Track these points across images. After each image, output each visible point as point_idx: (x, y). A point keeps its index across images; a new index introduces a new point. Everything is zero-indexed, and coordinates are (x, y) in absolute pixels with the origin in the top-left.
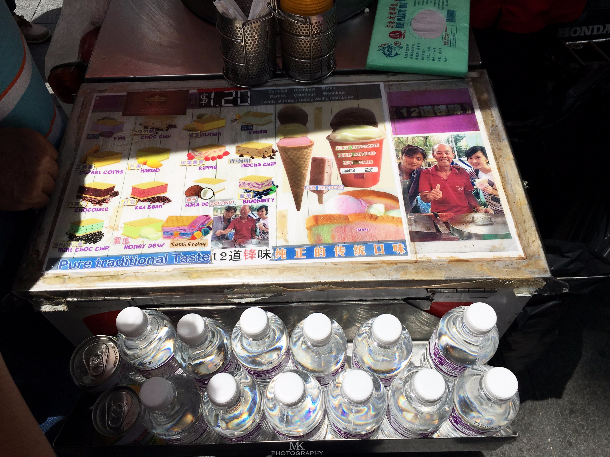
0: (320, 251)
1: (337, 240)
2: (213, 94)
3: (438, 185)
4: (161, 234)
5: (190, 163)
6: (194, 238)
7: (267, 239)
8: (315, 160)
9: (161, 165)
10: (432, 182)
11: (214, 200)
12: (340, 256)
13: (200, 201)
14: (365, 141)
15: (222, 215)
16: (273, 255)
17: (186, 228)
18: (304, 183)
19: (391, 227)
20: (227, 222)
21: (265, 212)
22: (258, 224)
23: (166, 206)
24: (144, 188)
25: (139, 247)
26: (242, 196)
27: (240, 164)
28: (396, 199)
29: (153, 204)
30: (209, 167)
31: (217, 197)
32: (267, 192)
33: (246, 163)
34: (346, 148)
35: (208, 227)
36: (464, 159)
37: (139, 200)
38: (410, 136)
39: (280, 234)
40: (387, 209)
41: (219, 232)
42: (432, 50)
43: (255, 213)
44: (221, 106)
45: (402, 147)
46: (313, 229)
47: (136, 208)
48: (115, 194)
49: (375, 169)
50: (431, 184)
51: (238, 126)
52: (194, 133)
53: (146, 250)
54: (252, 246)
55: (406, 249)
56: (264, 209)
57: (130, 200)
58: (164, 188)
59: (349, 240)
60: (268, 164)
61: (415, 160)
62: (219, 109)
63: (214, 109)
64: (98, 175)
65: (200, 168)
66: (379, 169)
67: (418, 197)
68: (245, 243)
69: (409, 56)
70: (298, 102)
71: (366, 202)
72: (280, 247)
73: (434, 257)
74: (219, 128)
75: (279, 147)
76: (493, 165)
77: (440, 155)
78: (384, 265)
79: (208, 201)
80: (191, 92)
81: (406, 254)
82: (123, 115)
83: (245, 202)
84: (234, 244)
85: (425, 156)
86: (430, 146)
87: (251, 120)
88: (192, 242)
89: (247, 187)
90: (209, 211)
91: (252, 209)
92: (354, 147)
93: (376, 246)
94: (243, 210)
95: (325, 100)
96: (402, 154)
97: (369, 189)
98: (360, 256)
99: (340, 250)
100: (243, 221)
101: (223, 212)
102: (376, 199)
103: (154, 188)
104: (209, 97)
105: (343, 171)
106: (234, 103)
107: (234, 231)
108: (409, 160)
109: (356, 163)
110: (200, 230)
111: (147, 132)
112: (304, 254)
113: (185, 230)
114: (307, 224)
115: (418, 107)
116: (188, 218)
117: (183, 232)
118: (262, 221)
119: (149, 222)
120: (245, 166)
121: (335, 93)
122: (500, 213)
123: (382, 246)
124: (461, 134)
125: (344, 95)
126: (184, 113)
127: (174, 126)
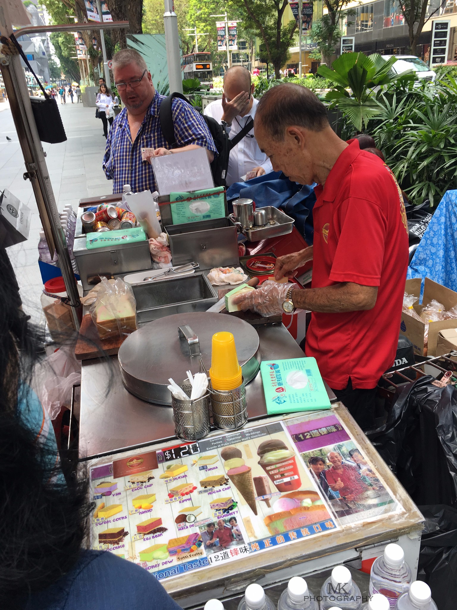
0: (280, 538)
1: (288, 529)
2: (173, 451)
3: (339, 479)
4: (168, 554)
5: (171, 500)
6: (192, 551)
7: (242, 539)
8: (255, 479)
9: (152, 506)
10: (334, 477)
11: (197, 522)
12: (294, 539)
13: (188, 524)
14: (283, 460)
15: (206, 531)
16: (250, 548)
17: (184, 545)
18: (254, 496)
19: (319, 512)
20: (211, 534)
21: (234, 522)
22: (232, 531)
23: (165, 534)
24: (145, 525)
25: (155, 566)
26: (215, 514)
27: (207, 493)
28: (316, 493)
29: (155, 534)
30: (186, 500)
31: (198, 519)
32: (231, 508)
33: (210, 492)
34: (273, 467)
35: (199, 541)
36: (348, 459)
37: (145, 534)
38: (310, 451)
39: (250, 534)
40: (313, 501)
41: (208, 542)
42: (305, 395)
43: (228, 523)
44: (180, 457)
45: (308, 459)
46: (271, 525)
47: (144, 540)
48: (126, 534)
49: (296, 477)
50: (334, 480)
51: (196, 468)
52: (168, 479)
53: (162, 567)
54: (234, 546)
55: (334, 524)
56: (233, 520)
57: (138, 536)
58: (159, 521)
59: (296, 527)
60: (226, 489)
61: (319, 466)
62: (180, 459)
63: (176, 460)
64: (109, 524)
65: (180, 502)
66: (299, 476)
67: (330, 489)
68: (229, 545)
69: (293, 401)
70: (232, 444)
71: (298, 500)
72: (253, 542)
73: (352, 525)
74: (184, 472)
75: (229, 476)
76: (367, 459)
77: (333, 459)
78: (324, 538)
79: (193, 523)
80: (157, 452)
81: (335, 527)
82: (115, 478)
83: (218, 518)
84: (221, 548)
85: (324, 462)
86: (325, 455)
87: (203, 463)
88: (192, 554)
89: (217, 508)
90: (197, 530)
91: (225, 521)
92: (278, 465)
93: (314, 527)
94: (219, 524)
95: (249, 439)
96: (310, 463)
97: (297, 490)
98: (307, 536)
99: (293, 535)
100: (222, 531)
101: (206, 528)
102: (303, 496)
103: (152, 523)
104: (171, 453)
105: (277, 482)
106: (189, 453)
107: (218, 539)
108: (315, 466)
109: (283, 475)
110: (194, 544)
111: (135, 485)
112: (270, 543)
113: (184, 547)
114: (265, 523)
115: (308, 432)
116: (183, 538)
117: (183, 548)
118: (235, 528)
119: (157, 547)
120: (210, 493)
121: (254, 433)
122: (382, 488)
123: (318, 525)
124: (341, 443)
125: (259, 434)
126: (157, 467)
127: (153, 478)
